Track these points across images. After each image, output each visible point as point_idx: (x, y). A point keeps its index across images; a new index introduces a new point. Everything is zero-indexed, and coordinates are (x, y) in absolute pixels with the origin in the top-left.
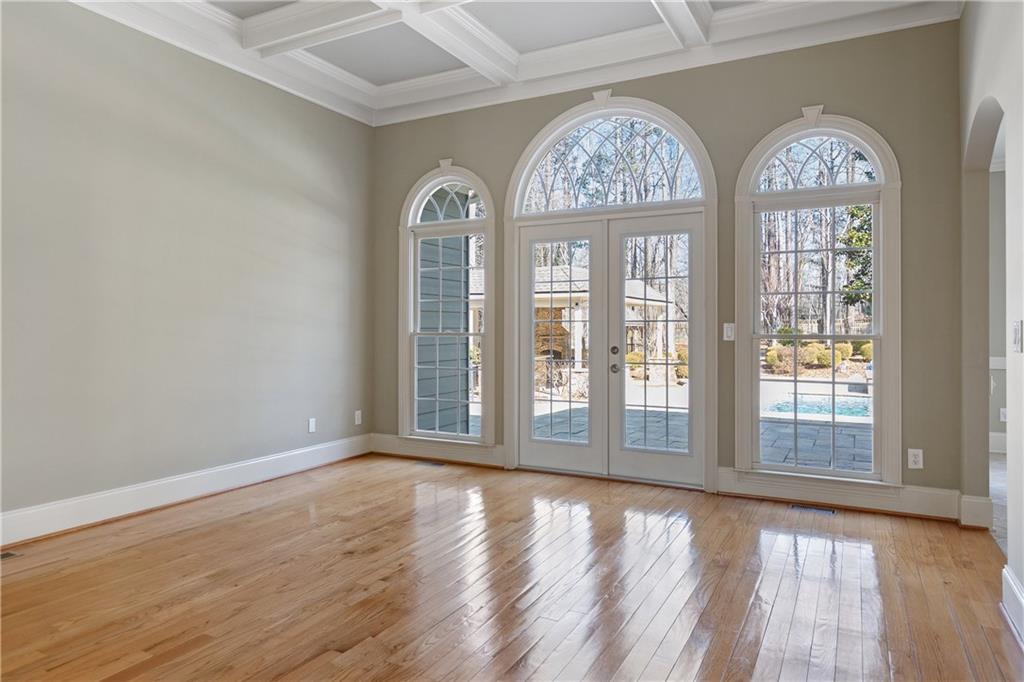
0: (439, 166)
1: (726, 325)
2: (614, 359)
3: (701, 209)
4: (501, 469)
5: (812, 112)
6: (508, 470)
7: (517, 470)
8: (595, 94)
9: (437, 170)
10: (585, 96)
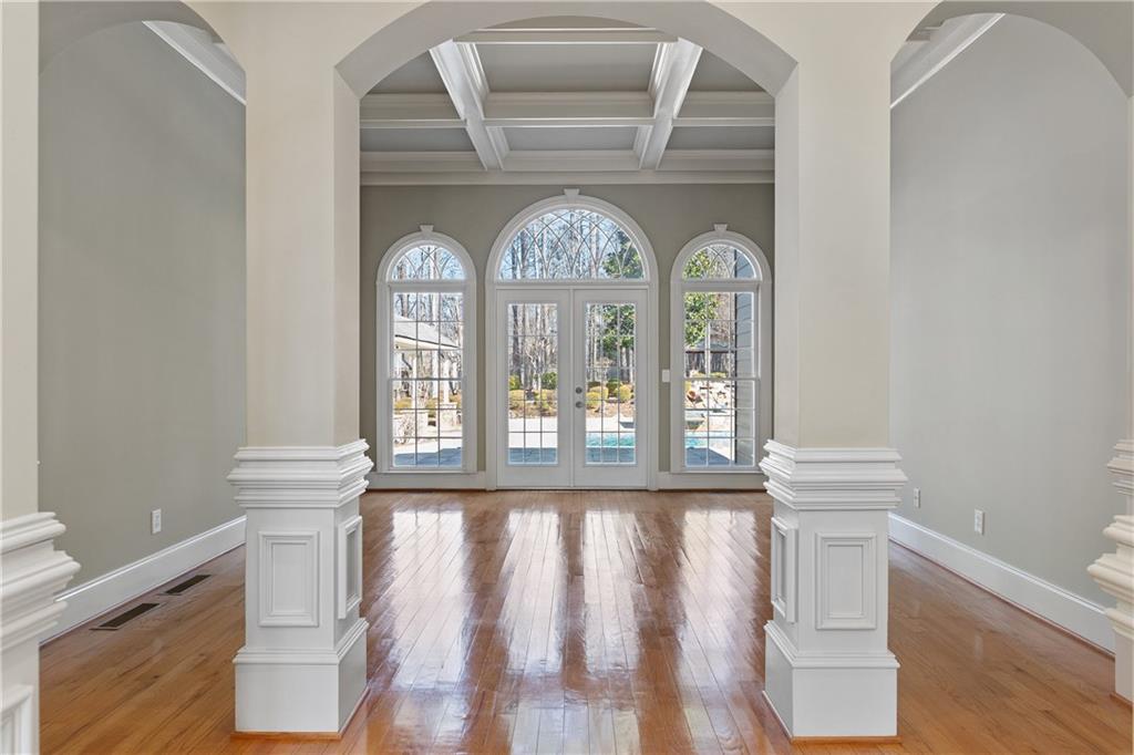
0: (420, 230)
1: (664, 371)
2: (578, 397)
3: (647, 287)
4: (484, 491)
5: (721, 228)
6: (491, 491)
7: (497, 490)
8: (566, 190)
9: (419, 234)
10: (557, 191)
